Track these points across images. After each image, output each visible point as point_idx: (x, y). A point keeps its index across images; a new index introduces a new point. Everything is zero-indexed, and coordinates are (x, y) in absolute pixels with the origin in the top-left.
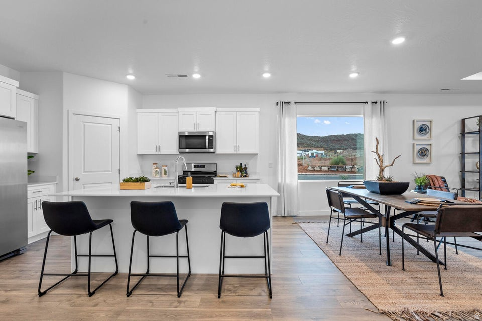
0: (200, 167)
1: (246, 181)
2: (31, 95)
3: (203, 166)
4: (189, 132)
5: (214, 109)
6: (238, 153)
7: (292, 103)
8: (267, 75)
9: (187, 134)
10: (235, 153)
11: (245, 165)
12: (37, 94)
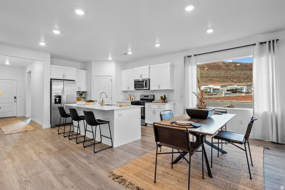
0: (147, 97)
2: (85, 71)
5: (148, 66)
6: (160, 89)
8: (157, 45)
10: (159, 89)
12: (87, 70)
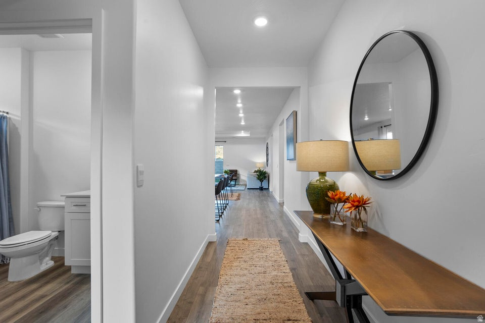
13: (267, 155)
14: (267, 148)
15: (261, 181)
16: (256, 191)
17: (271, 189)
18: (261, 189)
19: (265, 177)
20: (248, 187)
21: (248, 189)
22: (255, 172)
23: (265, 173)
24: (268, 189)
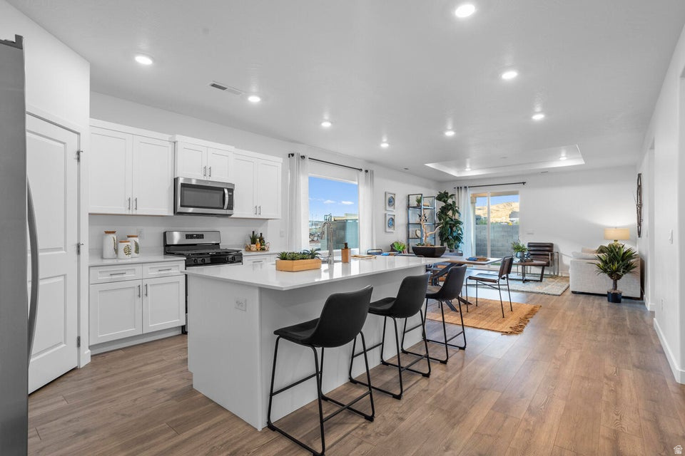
0: (195, 238)
1: (265, 257)
3: (201, 236)
4: (198, 180)
5: (232, 149)
6: (259, 217)
7: (307, 158)
9: (194, 182)
10: (256, 216)
11: (261, 234)
13: (640, 206)
14: (639, 187)
15: (615, 276)
16: (597, 301)
17: (649, 304)
18: (615, 298)
19: (628, 268)
20: (571, 289)
21: (573, 292)
22: (601, 250)
23: (627, 256)
24: (642, 298)
